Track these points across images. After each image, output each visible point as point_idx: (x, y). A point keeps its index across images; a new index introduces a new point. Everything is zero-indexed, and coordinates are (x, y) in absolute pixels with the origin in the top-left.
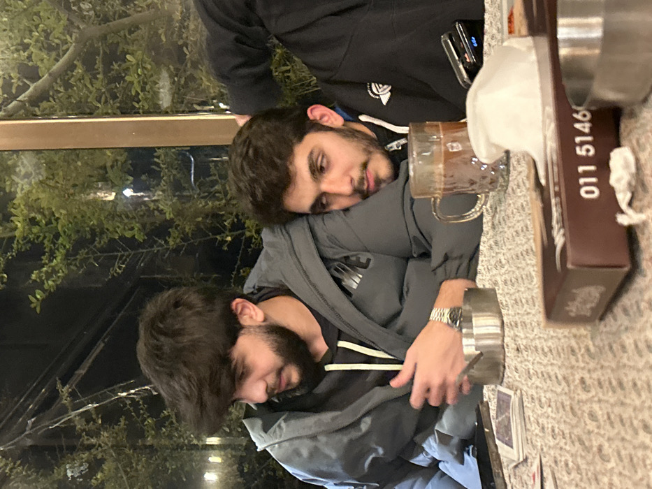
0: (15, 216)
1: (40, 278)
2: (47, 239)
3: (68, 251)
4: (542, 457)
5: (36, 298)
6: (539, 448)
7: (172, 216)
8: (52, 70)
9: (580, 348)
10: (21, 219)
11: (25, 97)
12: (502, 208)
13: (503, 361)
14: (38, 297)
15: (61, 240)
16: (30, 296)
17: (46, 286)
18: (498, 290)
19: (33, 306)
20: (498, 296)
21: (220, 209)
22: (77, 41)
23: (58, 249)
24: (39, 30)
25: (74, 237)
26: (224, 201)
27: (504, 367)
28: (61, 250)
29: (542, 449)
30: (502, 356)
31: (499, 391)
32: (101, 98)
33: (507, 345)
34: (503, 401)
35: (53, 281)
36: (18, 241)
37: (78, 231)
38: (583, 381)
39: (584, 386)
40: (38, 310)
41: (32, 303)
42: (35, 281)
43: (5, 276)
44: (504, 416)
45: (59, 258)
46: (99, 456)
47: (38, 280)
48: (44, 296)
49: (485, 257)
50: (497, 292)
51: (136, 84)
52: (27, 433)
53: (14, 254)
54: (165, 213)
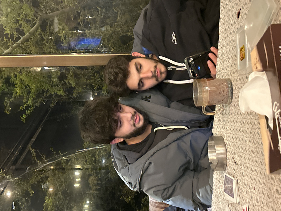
0: (16, 87)
1: (23, 109)
2: (25, 94)
3: (34, 98)
4: (249, 205)
5: (24, 118)
6: (248, 202)
7: (75, 86)
8: (30, 31)
9: (276, 179)
10: (19, 88)
11: (19, 42)
12: (228, 109)
13: (226, 164)
14: (24, 117)
15: (31, 94)
16: (21, 117)
17: (27, 113)
18: (225, 138)
19: (22, 120)
20: (225, 140)
21: (92, 82)
22: (40, 20)
23: (30, 98)
24: (23, 14)
25: (36, 93)
26: (94, 80)
27: (226, 165)
28: (31, 98)
29: (249, 203)
30: (226, 162)
31: (225, 175)
32: (48, 42)
33: (229, 159)
34: (228, 180)
35: (30, 111)
36: (14, 94)
37: (37, 91)
38: (277, 190)
39: (277, 192)
40: (24, 122)
41: (22, 119)
42: (21, 110)
43: (10, 109)
44: (229, 186)
45: (30, 101)
46: (47, 176)
47: (22, 110)
48: (26, 116)
49: (216, 122)
50: (224, 138)
51: (62, 36)
52: (26, 172)
53: (13, 100)
54: (72, 85)
